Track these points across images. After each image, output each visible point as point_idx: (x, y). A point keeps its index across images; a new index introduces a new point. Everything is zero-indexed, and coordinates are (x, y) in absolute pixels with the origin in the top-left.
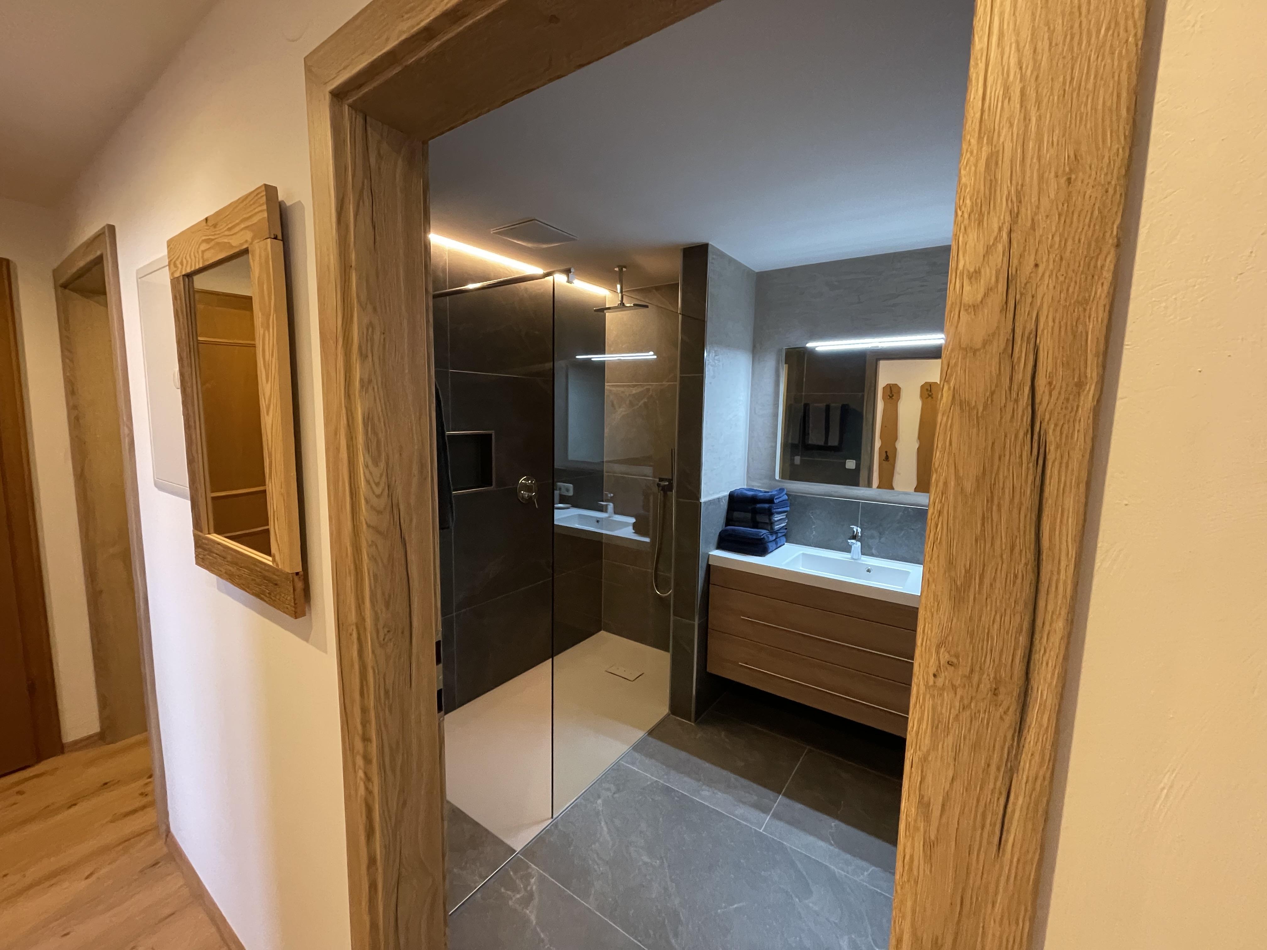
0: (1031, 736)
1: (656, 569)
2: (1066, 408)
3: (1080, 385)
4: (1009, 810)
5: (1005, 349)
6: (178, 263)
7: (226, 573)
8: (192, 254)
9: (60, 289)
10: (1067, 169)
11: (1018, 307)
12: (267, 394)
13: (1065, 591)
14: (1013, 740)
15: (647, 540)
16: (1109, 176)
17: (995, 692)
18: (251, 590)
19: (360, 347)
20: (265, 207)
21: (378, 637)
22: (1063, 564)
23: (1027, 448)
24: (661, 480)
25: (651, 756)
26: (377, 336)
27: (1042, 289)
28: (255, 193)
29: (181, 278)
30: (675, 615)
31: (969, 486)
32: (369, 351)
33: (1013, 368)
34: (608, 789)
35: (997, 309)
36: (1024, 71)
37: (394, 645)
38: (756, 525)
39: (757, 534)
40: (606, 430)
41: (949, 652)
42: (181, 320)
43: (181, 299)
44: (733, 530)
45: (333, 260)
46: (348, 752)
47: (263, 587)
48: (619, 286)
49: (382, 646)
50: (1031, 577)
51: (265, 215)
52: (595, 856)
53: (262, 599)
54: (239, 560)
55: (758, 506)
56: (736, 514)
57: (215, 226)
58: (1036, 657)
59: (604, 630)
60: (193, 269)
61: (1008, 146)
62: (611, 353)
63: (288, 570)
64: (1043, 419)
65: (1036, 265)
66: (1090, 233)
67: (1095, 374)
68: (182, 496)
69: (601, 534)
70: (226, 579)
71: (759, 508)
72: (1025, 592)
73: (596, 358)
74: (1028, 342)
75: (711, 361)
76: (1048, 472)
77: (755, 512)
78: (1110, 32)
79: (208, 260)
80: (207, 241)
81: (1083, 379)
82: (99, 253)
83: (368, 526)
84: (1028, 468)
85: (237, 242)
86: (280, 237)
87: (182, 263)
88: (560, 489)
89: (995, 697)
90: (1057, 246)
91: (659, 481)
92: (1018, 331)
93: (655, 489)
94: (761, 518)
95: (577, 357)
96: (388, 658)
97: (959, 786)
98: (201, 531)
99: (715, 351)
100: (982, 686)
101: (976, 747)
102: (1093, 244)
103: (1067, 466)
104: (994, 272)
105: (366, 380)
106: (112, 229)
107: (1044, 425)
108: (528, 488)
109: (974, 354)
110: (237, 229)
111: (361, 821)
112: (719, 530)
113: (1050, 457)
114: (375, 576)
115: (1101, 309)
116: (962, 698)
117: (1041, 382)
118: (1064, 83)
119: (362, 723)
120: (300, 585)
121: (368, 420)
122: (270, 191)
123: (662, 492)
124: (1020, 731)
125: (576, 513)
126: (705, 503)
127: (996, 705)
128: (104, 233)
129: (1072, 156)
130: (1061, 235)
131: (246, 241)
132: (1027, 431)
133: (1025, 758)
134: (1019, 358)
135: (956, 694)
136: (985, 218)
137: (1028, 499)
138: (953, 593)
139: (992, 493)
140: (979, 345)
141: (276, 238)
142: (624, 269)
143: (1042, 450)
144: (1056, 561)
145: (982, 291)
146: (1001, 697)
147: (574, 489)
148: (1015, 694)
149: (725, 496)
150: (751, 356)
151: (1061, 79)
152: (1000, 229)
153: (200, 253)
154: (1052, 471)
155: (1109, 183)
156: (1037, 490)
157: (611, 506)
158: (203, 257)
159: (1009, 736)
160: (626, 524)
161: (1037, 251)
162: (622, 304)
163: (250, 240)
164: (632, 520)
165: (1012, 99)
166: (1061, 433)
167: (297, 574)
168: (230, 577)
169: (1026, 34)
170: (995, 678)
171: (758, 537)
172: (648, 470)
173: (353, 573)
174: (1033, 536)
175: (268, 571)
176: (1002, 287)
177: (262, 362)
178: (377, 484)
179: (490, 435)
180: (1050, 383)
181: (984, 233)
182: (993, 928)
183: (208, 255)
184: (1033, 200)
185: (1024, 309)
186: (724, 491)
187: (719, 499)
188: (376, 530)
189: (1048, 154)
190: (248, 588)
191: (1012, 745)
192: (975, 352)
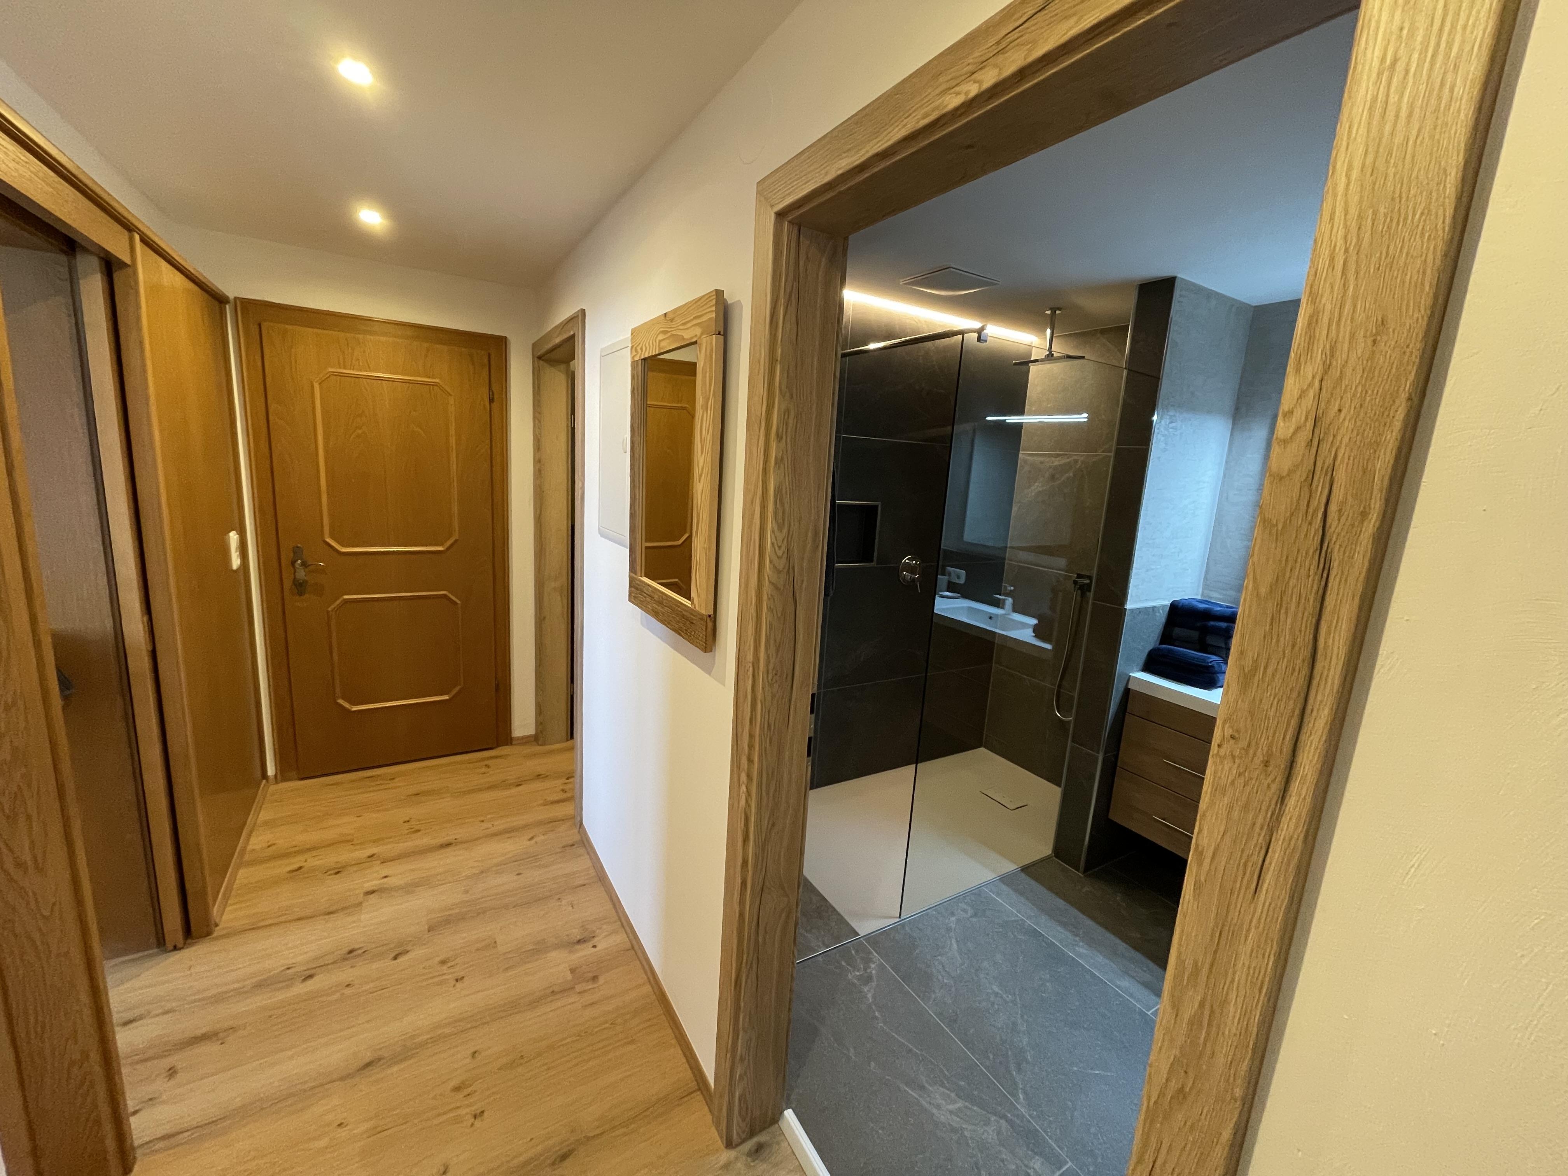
0: (1292, 801)
1: (1060, 686)
2: (1352, 532)
3: (1364, 515)
4: (1267, 862)
5: (1305, 480)
6: (638, 349)
7: (652, 610)
8: (651, 342)
9: (536, 359)
10: (1374, 331)
11: (1321, 446)
12: (701, 464)
13: (1333, 683)
14: (1276, 805)
15: (1048, 646)
16: (1408, 341)
17: (1266, 764)
18: (672, 625)
19: (778, 429)
20: (714, 308)
21: (768, 677)
22: (1333, 663)
23: (1315, 563)
24: (1080, 576)
25: (1021, 893)
26: (791, 421)
27: (1343, 431)
28: (707, 296)
29: (640, 362)
30: (1073, 741)
31: (1263, 590)
32: (784, 433)
33: (1310, 496)
34: (965, 911)
35: (1303, 444)
36: (1348, 245)
37: (779, 686)
38: (1205, 648)
39: (1204, 660)
40: (1015, 509)
41: (1232, 728)
42: (636, 397)
43: (638, 379)
44: (1169, 650)
45: (764, 353)
46: (735, 769)
47: (682, 625)
48: (1049, 331)
49: (771, 685)
50: (1305, 671)
51: (714, 315)
52: (941, 967)
53: (680, 634)
54: (663, 600)
55: (1212, 623)
56: (1177, 631)
57: (672, 320)
58: (1303, 737)
59: (985, 747)
60: (650, 355)
61: (1328, 307)
62: (1032, 414)
63: (703, 612)
64: (1331, 540)
65: (1340, 411)
66: (1387, 387)
67: (1377, 506)
68: (620, 543)
69: (994, 633)
70: (652, 616)
71: (1213, 626)
72: (1298, 681)
73: (1011, 419)
74: (1326, 474)
75: (1162, 429)
76: (1330, 585)
77: (1206, 631)
78: (1424, 217)
79: (663, 349)
80: (665, 332)
81: (1367, 510)
82: (572, 333)
83: (770, 582)
84: (1314, 580)
85: (688, 335)
86: (722, 333)
87: (641, 349)
88: (950, 574)
89: (1265, 768)
90: (1359, 395)
91: (1078, 578)
92: (1319, 464)
93: (1070, 586)
94: (1211, 640)
95: (988, 418)
96: (773, 696)
97: (1228, 839)
98: (636, 574)
99: (1171, 416)
100: (1255, 759)
101: (1246, 808)
102: (1388, 396)
103: (1346, 580)
104: (1304, 413)
105: (779, 458)
106: (583, 312)
107: (1331, 545)
108: (911, 569)
109: (1281, 480)
110: (689, 325)
111: (741, 825)
112: (1149, 648)
113: (1333, 573)
114: (771, 625)
115: (1388, 453)
116: (1239, 767)
117: (1333, 508)
118: (1380, 258)
119: (749, 746)
120: (710, 624)
121: (778, 491)
122: (719, 294)
123: (1079, 592)
124: (1283, 798)
125: (965, 605)
126: (1132, 610)
127: (1266, 775)
128: (578, 316)
129: (1380, 319)
130: (1364, 386)
131: (696, 336)
132: (1317, 549)
133: (1285, 820)
134: (1317, 486)
135: (1234, 762)
136: (1302, 367)
137: (1311, 606)
138: (1241, 679)
139: (1281, 598)
140: (1284, 474)
141: (719, 334)
142: (1058, 312)
143: (1327, 566)
144: (1328, 658)
145: (1292, 430)
146: (1270, 769)
147: (967, 575)
148: (1282, 766)
149: (1163, 606)
150: (1231, 421)
151: (1378, 255)
152: (1314, 377)
153: (657, 341)
154: (1333, 583)
155: (1408, 346)
156: (1319, 599)
157: (1009, 601)
158: (659, 345)
159: (1273, 802)
160: (1024, 625)
161: (1342, 398)
162: (1050, 355)
163: (699, 334)
164: (1034, 621)
165: (1336, 268)
166: (1344, 553)
167: (710, 616)
168: (655, 614)
169: (1353, 211)
170: (1267, 752)
171: (1203, 664)
172: (1062, 562)
173: (754, 619)
174: (1311, 636)
175: (687, 611)
176: (1310, 425)
177: (699, 439)
178: (780, 547)
179: (876, 507)
180: (1340, 511)
181: (1299, 380)
182: (1244, 959)
183: (663, 344)
184: (1343, 356)
185: (1325, 447)
186: (1164, 599)
187: (1153, 608)
188: (777, 588)
189: (1360, 316)
190: (669, 623)
191: (1275, 809)
192: (1281, 478)
